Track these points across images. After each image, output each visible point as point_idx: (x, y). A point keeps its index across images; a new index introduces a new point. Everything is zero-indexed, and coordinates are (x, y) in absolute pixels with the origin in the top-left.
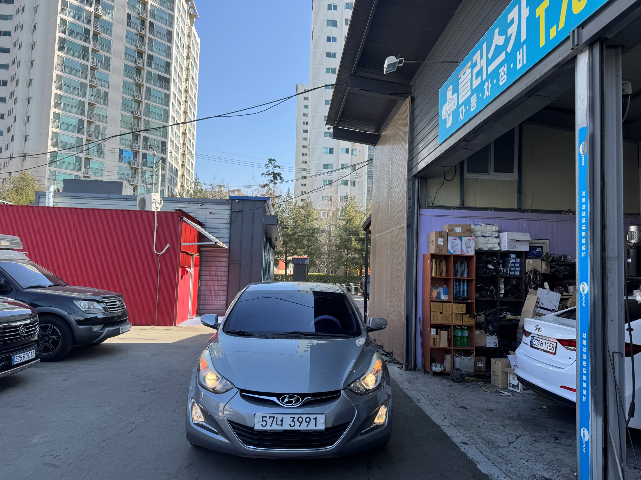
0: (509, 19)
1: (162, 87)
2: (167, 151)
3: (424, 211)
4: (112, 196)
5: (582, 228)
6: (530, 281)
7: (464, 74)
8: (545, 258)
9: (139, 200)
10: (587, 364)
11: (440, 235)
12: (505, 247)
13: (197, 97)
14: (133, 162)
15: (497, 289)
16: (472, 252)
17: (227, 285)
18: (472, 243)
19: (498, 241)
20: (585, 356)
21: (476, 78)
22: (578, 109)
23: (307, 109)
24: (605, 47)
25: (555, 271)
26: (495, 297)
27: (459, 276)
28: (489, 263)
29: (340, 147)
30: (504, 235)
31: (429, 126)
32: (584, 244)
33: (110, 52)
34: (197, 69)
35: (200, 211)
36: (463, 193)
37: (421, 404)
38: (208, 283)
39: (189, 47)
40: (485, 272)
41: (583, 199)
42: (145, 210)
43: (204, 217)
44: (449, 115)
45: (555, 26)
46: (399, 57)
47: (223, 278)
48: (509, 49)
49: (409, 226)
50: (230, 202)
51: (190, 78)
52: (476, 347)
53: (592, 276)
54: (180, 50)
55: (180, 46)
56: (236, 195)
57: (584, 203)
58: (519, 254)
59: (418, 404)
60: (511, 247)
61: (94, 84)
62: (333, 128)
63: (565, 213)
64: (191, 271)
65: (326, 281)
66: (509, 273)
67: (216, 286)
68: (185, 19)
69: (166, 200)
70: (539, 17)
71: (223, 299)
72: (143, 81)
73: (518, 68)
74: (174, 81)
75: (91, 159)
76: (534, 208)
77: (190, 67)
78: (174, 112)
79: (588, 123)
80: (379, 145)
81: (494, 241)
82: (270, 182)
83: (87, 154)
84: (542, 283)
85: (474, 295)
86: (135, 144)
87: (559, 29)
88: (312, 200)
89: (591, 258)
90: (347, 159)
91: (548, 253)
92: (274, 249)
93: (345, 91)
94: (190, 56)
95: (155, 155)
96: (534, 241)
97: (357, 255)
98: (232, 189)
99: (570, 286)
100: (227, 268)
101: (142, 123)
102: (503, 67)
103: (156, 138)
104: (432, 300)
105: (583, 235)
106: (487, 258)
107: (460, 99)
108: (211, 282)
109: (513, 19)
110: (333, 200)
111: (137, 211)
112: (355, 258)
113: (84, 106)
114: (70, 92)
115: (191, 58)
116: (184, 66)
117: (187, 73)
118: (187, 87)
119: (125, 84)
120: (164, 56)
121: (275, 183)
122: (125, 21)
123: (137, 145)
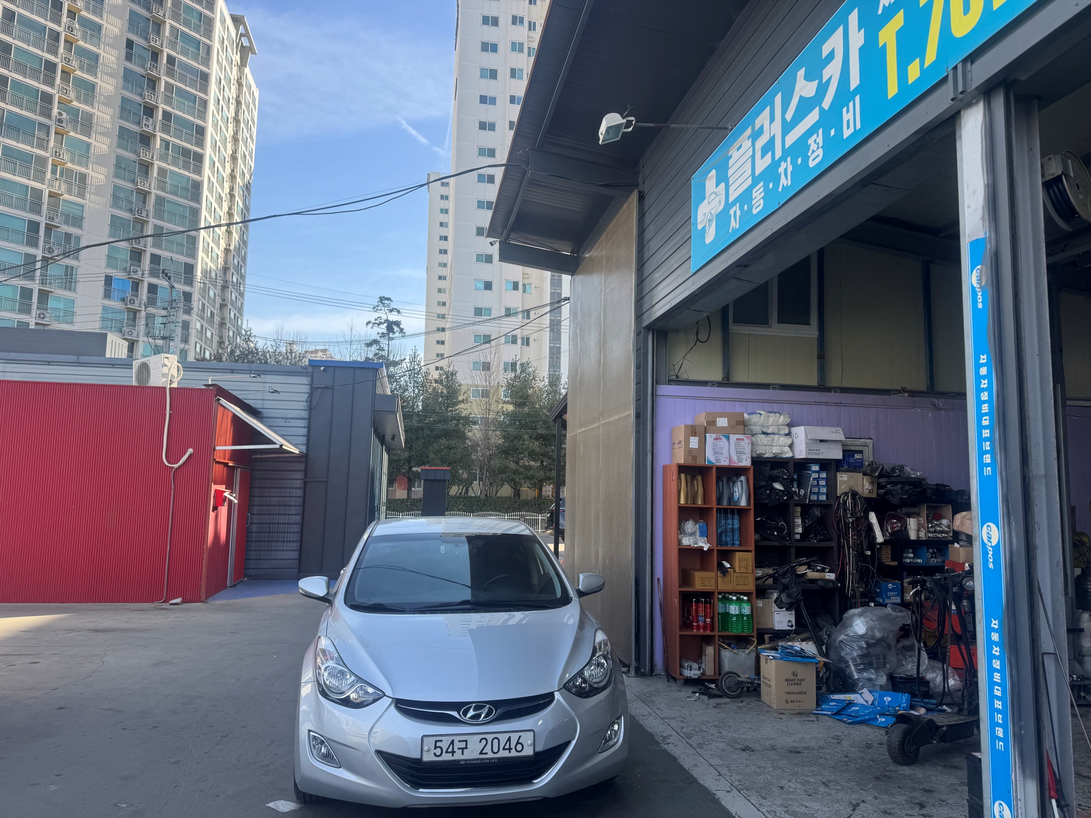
0: (825, 52)
1: (187, 169)
2: (194, 279)
3: (664, 390)
4: (84, 359)
5: (982, 423)
6: (845, 510)
7: (738, 149)
8: (868, 471)
9: (137, 368)
10: (1003, 678)
11: (693, 430)
12: (801, 452)
14: (130, 300)
15: (791, 526)
16: (746, 460)
17: (300, 521)
18: (747, 445)
19: (789, 442)
20: (998, 662)
21: (763, 157)
22: (966, 206)
23: (446, 215)
24: (1012, 97)
25: (886, 493)
26: (787, 541)
27: (725, 504)
28: (775, 480)
29: (503, 280)
30: (800, 432)
31: (672, 241)
32: (987, 452)
33: (92, 105)
35: (252, 387)
36: (728, 358)
37: (671, 746)
38: (266, 519)
39: (238, 103)
40: (769, 496)
41: (981, 369)
42: (148, 385)
43: (261, 398)
44: (710, 221)
45: (918, 58)
46: (627, 116)
47: (293, 510)
48: (826, 104)
49: (638, 416)
50: (310, 370)
51: (239, 156)
52: (758, 629)
53: (1005, 511)
54: (222, 106)
55: (223, 100)
56: (319, 359)
57: (984, 377)
58: (825, 465)
59: (666, 746)
60: (812, 451)
61: (61, 159)
62: (500, 242)
63: (896, 394)
64: (234, 497)
65: (481, 509)
66: (809, 498)
67: (281, 524)
68: (233, 54)
69: (190, 367)
70: (885, 45)
71: (294, 548)
72: (153, 158)
73: (845, 137)
74: (211, 159)
75: (51, 292)
76: (845, 385)
77: (240, 137)
78: (208, 213)
79: (987, 231)
80: (579, 274)
81: (782, 441)
82: (381, 337)
83: (43, 284)
84: (865, 515)
85: (752, 537)
86: (135, 268)
87: (926, 66)
88: (456, 369)
89: (1004, 477)
90: (515, 300)
91: (872, 462)
92: (388, 453)
93: (523, 177)
94: (241, 118)
95: (172, 287)
96: (850, 441)
97: (534, 463)
98: (312, 348)
99: (910, 518)
100: (302, 491)
101: (149, 230)
102: (816, 134)
103: (175, 257)
104: (680, 547)
105: (984, 435)
106: (773, 471)
107: (730, 192)
108: (272, 517)
109: (833, 50)
110: (493, 369)
111: (132, 387)
112: (529, 468)
113: (41, 199)
114: (14, 172)
115: (241, 121)
116: (230, 134)
117: (233, 147)
118: (233, 171)
119: (120, 161)
120: (193, 115)
121: (389, 338)
122: (123, 51)
123: (138, 269)
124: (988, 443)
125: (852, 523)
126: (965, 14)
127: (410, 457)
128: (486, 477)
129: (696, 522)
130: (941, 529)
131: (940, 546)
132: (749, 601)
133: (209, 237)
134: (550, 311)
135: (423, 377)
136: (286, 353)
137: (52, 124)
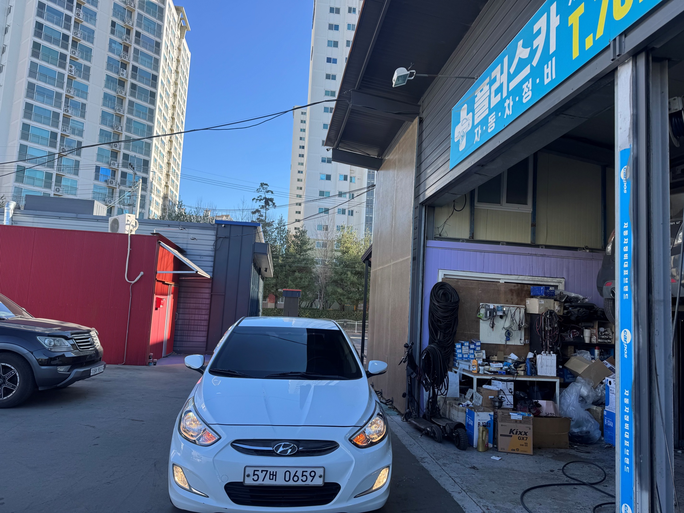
0: (536, 29)
1: (146, 101)
2: (149, 170)
3: (431, 243)
4: (80, 216)
5: (623, 266)
7: (481, 91)
9: (111, 222)
10: (630, 427)
13: (185, 115)
14: (110, 181)
17: (208, 319)
20: (628, 417)
21: (495, 96)
22: (619, 128)
23: (304, 133)
24: (650, 58)
29: (338, 174)
31: (439, 149)
32: (626, 284)
33: (90, 61)
34: (186, 84)
35: (180, 235)
36: (473, 224)
37: (426, 464)
38: (187, 316)
39: (178, 61)
41: (624, 232)
42: (118, 232)
43: (186, 242)
44: (462, 136)
45: (592, 34)
46: (410, 70)
47: (204, 312)
48: (535, 63)
49: (414, 259)
50: (216, 226)
51: (178, 94)
53: (636, 322)
54: (168, 63)
55: (169, 59)
56: (222, 220)
57: (626, 237)
59: (423, 464)
61: (71, 94)
62: (333, 149)
63: (581, 250)
64: (168, 301)
65: (319, 317)
67: (196, 320)
68: (176, 30)
69: (142, 221)
70: (572, 25)
71: (203, 335)
72: (125, 94)
73: (546, 83)
74: (161, 95)
75: (64, 176)
76: (548, 243)
77: (179, 82)
78: (158, 128)
79: (632, 144)
80: (381, 170)
82: (261, 208)
83: (59, 170)
86: (113, 162)
87: (597, 38)
88: (307, 229)
89: (636, 300)
90: (345, 186)
91: (562, 293)
92: (263, 280)
93: (347, 108)
94: (180, 70)
95: (135, 174)
96: (550, 279)
97: (353, 289)
98: (220, 214)
99: (586, 329)
100: (209, 300)
101: (123, 138)
102: (528, 82)
103: (139, 155)
105: (624, 274)
107: (475, 118)
108: (191, 315)
109: (540, 29)
110: (329, 230)
111: (108, 233)
112: (351, 292)
113: (58, 118)
114: (43, 102)
115: (180, 72)
116: (172, 81)
117: (175, 88)
118: (174, 103)
119: (106, 96)
120: (151, 68)
121: (266, 208)
122: (109, 28)
123: (115, 162)
124: (627, 279)
126: (622, 6)
127: (276, 283)
128: (323, 297)
130: (607, 337)
131: (606, 348)
133: (159, 144)
135: (286, 233)
136: (204, 217)
137: (66, 72)
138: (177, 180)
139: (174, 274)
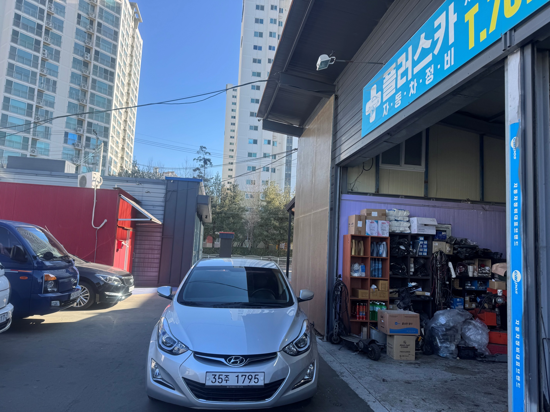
0: (436, 25)
1: (107, 79)
2: (109, 135)
3: (345, 197)
4: (53, 173)
5: (514, 219)
6: (436, 261)
7: (389, 74)
8: (449, 241)
9: (80, 178)
10: (521, 350)
11: (359, 218)
12: (415, 231)
13: (138, 90)
14: (77, 144)
15: (408, 268)
16: (386, 234)
17: (159, 257)
18: (387, 226)
19: (409, 225)
20: (519, 342)
21: (401, 78)
22: (509, 106)
23: (235, 106)
24: (535, 49)
25: (458, 253)
26: (406, 275)
27: (375, 256)
28: (401, 244)
29: (263, 139)
30: (414, 220)
31: (352, 121)
32: (516, 234)
33: (60, 46)
34: (139, 66)
35: (137, 189)
36: (378, 181)
37: (345, 377)
38: (142, 256)
39: (132, 47)
40: (398, 252)
41: (514, 190)
42: (85, 187)
43: (141, 195)
44: (373, 111)
45: (486, 29)
46: (331, 56)
47: (156, 252)
48: (436, 52)
49: (331, 209)
50: (166, 182)
51: (132, 73)
53: (525, 265)
54: (124, 48)
55: (125, 45)
56: (170, 176)
57: (516, 195)
58: (427, 237)
60: (420, 230)
61: (44, 73)
62: (263, 120)
63: (464, 202)
64: (127, 244)
65: (249, 254)
66: (418, 254)
67: (150, 258)
68: (130, 22)
69: (106, 178)
70: (468, 21)
71: (156, 271)
72: (89, 73)
73: (445, 69)
74: (118, 75)
75: (38, 139)
77: (133, 64)
78: (116, 102)
79: (520, 119)
80: (303, 137)
81: (405, 225)
82: (201, 167)
83: (34, 135)
84: (447, 263)
85: (388, 273)
86: (80, 128)
87: (490, 32)
88: (238, 183)
89: (525, 247)
90: (269, 149)
91: (451, 236)
92: (204, 226)
93: (276, 87)
94: (134, 54)
95: (98, 138)
96: (440, 226)
97: (276, 232)
98: (166, 171)
99: (469, 265)
100: (161, 242)
101: (87, 110)
102: (430, 67)
103: (100, 123)
104: (351, 277)
105: (515, 225)
106: (400, 240)
107: (384, 96)
108: (145, 255)
109: (440, 24)
110: (256, 184)
111: (78, 188)
112: (274, 234)
113: (34, 93)
114: (21, 79)
115: (134, 56)
116: (128, 62)
117: (130, 69)
118: (129, 81)
119: (73, 75)
120: (110, 52)
121: (205, 167)
122: (76, 20)
123: (81, 129)
124: (517, 229)
125: (440, 267)
126: (512, 5)
127: (214, 227)
128: (252, 238)
129: (360, 264)
130: (485, 272)
131: (485, 280)
132: (386, 305)
133: (117, 114)
134: (286, 156)
135: (222, 187)
136: (154, 173)
137: (40, 55)
138: (132, 143)
139: (132, 221)
